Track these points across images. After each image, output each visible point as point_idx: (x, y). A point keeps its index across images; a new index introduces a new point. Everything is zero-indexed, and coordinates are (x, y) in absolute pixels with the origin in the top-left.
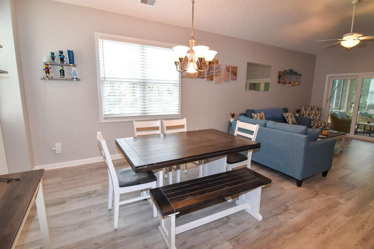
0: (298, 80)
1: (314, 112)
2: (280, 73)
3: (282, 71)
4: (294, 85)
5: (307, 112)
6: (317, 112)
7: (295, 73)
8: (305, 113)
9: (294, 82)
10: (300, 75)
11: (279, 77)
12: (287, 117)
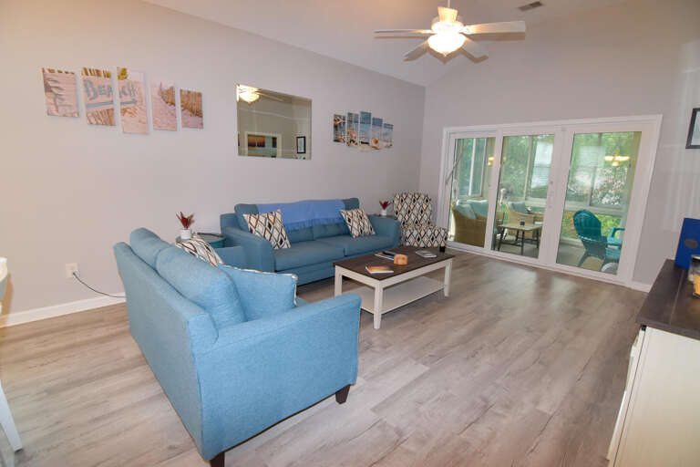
0: (387, 138)
1: (418, 206)
2: (337, 118)
3: (344, 113)
4: (376, 148)
5: (405, 206)
6: (425, 207)
7: (378, 122)
8: (400, 207)
9: (376, 142)
10: (390, 126)
11: (336, 127)
12: (349, 220)
